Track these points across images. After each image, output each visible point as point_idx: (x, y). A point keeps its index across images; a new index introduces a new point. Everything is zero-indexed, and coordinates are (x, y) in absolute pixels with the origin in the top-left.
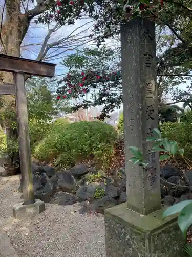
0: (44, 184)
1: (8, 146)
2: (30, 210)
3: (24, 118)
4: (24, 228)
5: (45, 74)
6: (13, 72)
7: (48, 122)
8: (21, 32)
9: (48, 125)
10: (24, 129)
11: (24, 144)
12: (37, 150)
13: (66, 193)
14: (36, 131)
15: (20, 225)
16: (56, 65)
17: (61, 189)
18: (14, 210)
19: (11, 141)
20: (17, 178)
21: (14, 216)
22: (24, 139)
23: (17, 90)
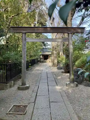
0: (78, 77)
1: (66, 62)
2: (72, 85)
3: (71, 50)
4: (70, 90)
5: (80, 32)
6: (68, 33)
7: (82, 52)
8: (72, 14)
9: (82, 53)
10: (71, 54)
11: (71, 60)
12: (76, 63)
13: (88, 82)
14: (77, 56)
15: (68, 89)
16: (85, 28)
17: (86, 80)
18: (67, 84)
19: (67, 60)
20: (68, 74)
21: (67, 86)
22: (71, 58)
23: (69, 40)
